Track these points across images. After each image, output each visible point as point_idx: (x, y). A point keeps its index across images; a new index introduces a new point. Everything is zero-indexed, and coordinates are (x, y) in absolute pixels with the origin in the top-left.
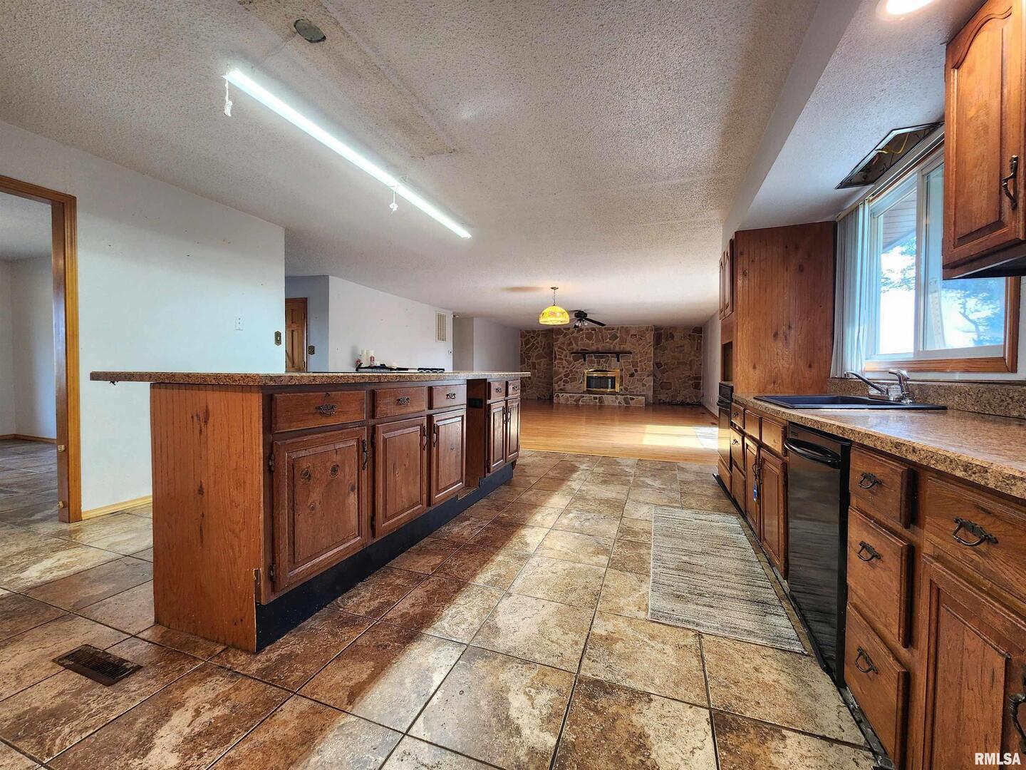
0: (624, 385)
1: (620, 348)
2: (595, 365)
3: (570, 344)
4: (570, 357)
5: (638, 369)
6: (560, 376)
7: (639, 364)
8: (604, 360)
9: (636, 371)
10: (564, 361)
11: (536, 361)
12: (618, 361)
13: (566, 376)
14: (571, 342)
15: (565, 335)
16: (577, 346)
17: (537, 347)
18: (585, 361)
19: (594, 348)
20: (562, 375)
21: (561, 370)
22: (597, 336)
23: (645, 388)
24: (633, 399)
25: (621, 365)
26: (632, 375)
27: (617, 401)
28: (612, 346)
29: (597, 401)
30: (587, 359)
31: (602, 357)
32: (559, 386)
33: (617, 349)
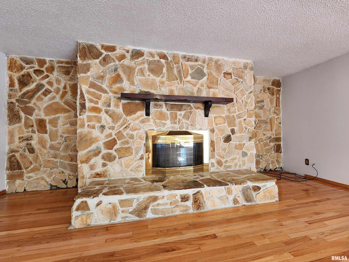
0: (216, 156)
1: (208, 93)
2: (168, 122)
3: (117, 79)
4: (117, 106)
5: (236, 129)
6: (94, 147)
7: (237, 121)
8: (183, 113)
9: (233, 131)
10: (103, 115)
11: (47, 118)
12: (206, 115)
13: (110, 144)
14: (118, 76)
15: (105, 61)
16: (132, 83)
17: (47, 92)
18: (148, 114)
19: (165, 91)
20: (101, 144)
21: (96, 133)
22: (170, 69)
23: (246, 158)
24: (259, 188)
25: (210, 123)
26: (228, 139)
27: (231, 198)
28: (195, 89)
29: (190, 203)
30: (152, 110)
31: (180, 108)
32: (92, 167)
33: (204, 94)
